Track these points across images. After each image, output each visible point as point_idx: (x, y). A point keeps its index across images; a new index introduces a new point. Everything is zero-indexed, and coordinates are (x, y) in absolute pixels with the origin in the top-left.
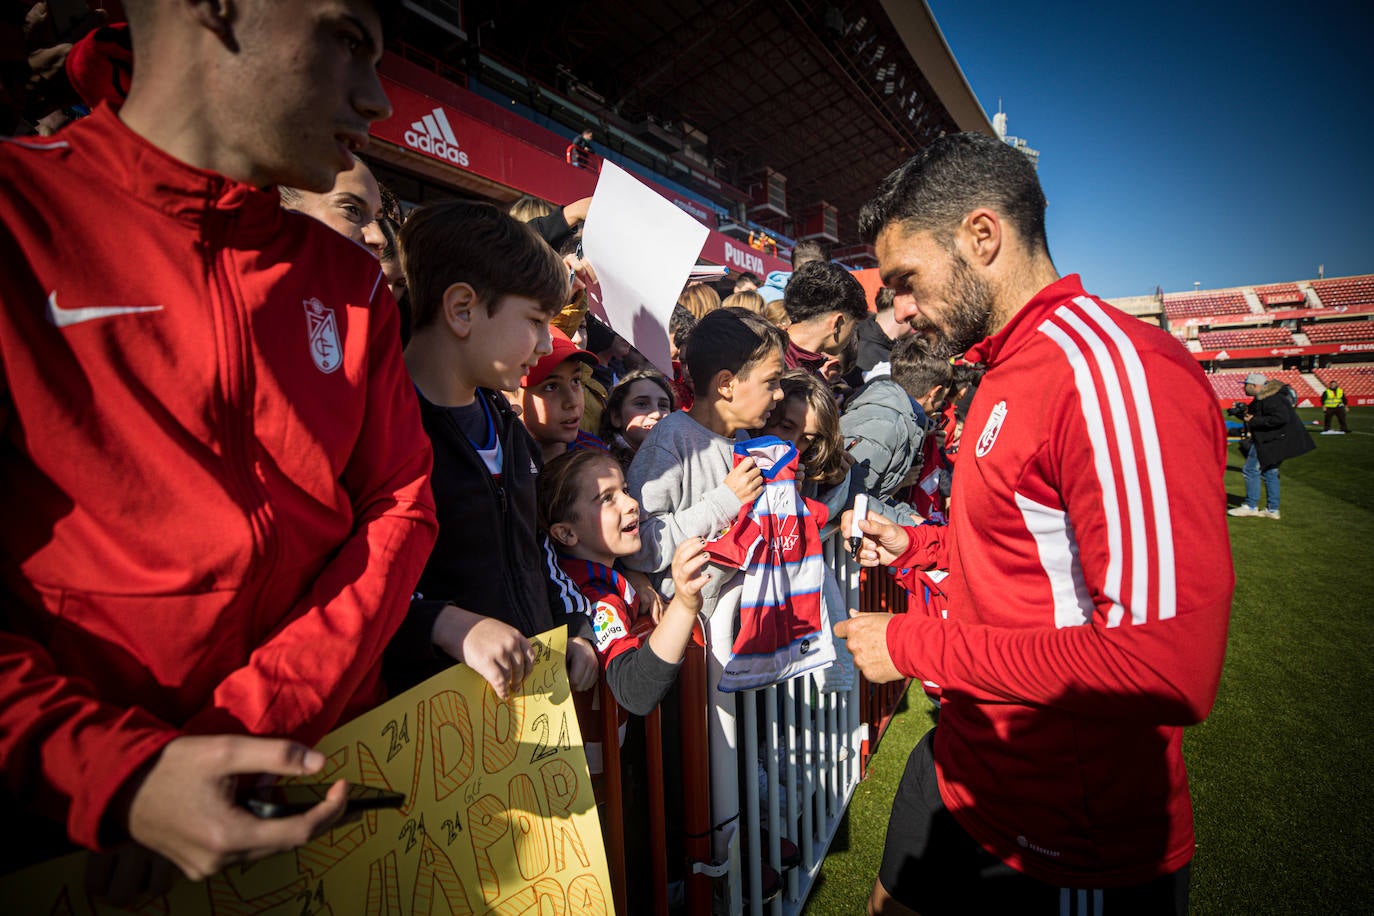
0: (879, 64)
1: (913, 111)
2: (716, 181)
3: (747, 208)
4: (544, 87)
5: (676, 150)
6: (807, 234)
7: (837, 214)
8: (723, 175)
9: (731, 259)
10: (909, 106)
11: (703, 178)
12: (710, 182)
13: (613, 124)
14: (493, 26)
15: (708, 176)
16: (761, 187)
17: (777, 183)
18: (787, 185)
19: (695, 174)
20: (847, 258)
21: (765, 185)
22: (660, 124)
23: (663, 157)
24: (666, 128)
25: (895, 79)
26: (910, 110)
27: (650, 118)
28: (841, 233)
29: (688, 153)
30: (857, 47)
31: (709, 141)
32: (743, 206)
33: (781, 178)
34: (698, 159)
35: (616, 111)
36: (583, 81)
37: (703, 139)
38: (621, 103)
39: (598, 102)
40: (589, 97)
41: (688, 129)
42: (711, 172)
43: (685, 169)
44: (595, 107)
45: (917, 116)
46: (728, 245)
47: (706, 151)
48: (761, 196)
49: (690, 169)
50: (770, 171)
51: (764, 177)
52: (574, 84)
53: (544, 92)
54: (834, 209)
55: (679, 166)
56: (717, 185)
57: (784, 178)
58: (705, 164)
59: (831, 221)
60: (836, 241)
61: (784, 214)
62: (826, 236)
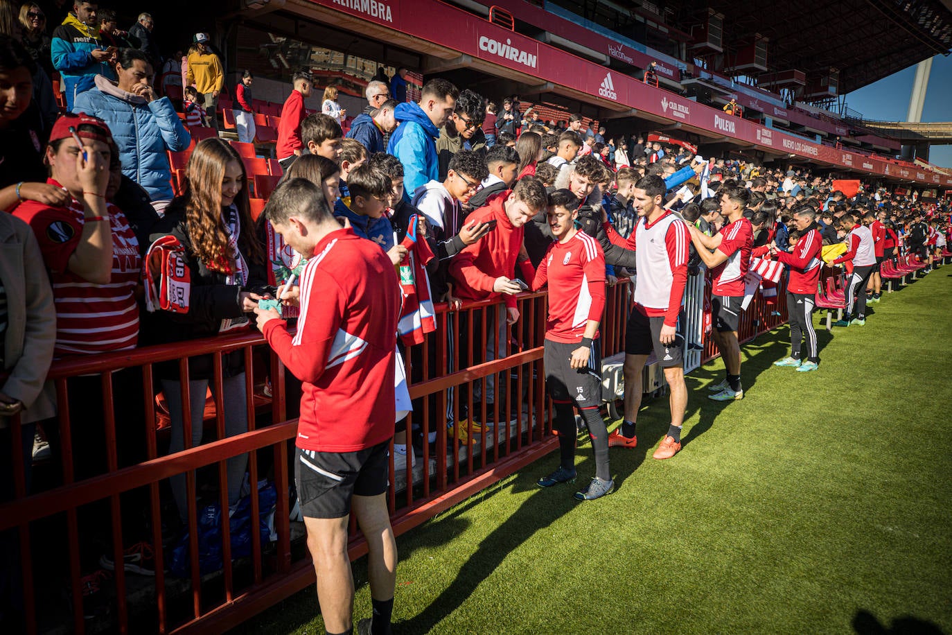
2: (665, 27)
3: (687, 46)
5: (639, 6)
6: (737, 65)
7: (769, 43)
8: (670, 22)
9: (718, 125)
11: (654, 25)
12: (661, 28)
15: (659, 23)
16: (703, 28)
17: (715, 21)
18: (725, 23)
19: (649, 23)
20: (773, 83)
21: (706, 27)
23: (627, 13)
28: (770, 62)
29: (646, 6)
32: (684, 45)
33: (720, 16)
34: (653, 9)
42: (662, 19)
43: (641, 19)
46: (716, 116)
48: (701, 36)
49: (645, 19)
50: (711, 11)
51: (705, 16)
54: (766, 39)
55: (640, 19)
56: (666, 31)
57: (723, 16)
58: (657, 13)
59: (761, 51)
60: (765, 69)
61: (721, 50)
62: (756, 65)
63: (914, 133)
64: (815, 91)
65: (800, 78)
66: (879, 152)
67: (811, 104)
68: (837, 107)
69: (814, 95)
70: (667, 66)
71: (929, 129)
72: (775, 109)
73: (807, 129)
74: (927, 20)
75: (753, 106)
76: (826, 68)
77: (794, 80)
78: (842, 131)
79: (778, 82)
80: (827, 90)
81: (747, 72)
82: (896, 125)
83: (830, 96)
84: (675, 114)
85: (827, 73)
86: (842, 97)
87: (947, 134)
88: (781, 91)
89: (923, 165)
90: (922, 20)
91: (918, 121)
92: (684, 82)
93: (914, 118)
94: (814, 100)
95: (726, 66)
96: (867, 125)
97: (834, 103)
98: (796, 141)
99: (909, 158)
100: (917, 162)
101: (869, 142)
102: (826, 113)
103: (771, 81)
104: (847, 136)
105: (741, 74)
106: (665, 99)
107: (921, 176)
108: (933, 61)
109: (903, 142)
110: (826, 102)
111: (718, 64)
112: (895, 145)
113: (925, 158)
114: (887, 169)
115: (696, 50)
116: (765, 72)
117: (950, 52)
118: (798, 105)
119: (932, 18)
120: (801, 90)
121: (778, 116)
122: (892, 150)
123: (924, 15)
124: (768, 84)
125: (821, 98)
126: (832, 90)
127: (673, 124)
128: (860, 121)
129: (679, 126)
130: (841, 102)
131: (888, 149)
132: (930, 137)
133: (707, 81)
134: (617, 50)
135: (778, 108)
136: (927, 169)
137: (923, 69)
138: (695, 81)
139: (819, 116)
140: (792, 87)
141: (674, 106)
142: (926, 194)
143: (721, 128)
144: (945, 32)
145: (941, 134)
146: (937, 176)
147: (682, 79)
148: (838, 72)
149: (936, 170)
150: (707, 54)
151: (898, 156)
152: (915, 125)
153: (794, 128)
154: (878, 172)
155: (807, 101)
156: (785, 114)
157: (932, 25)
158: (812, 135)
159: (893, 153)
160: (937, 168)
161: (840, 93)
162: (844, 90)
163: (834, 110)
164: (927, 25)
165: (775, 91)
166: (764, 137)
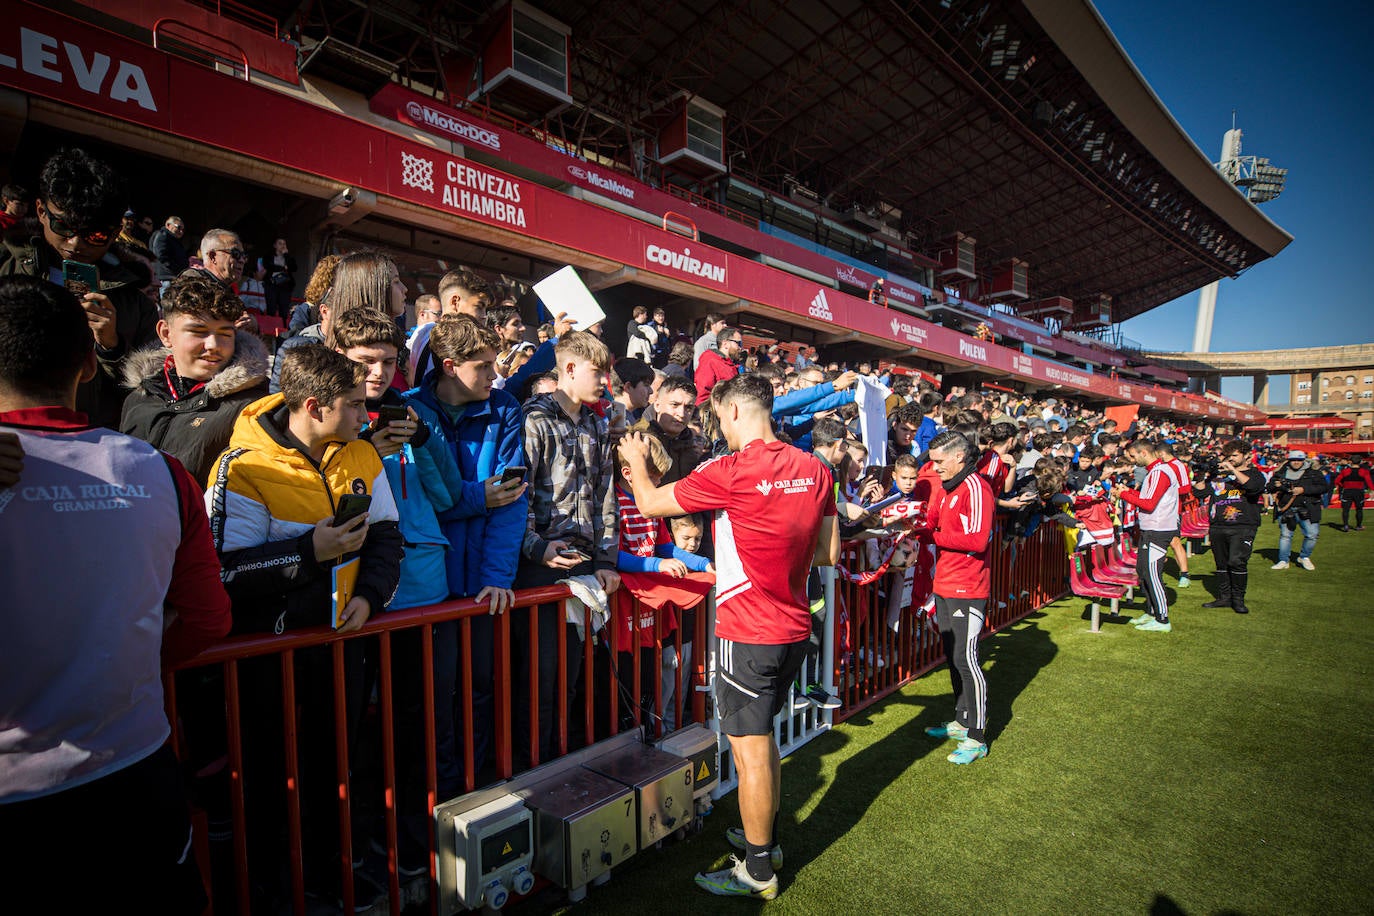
0: (1087, 137)
1: (1122, 171)
2: (908, 253)
3: (935, 273)
4: (776, 196)
5: (876, 230)
6: (993, 292)
7: (1029, 268)
8: (914, 247)
9: (964, 351)
10: (1117, 168)
11: (896, 251)
12: (903, 254)
13: (826, 217)
14: (744, 156)
15: (900, 249)
16: (952, 253)
17: (966, 246)
18: (977, 248)
19: (890, 248)
20: (1036, 312)
21: (955, 251)
22: (863, 210)
23: (864, 238)
24: (870, 213)
25: (1104, 147)
26: (1119, 171)
27: (857, 207)
28: (1031, 288)
29: (885, 230)
30: (1066, 127)
31: (902, 215)
32: (932, 272)
33: (971, 241)
34: (893, 234)
35: (826, 204)
36: (802, 184)
37: (897, 213)
38: (831, 195)
39: (812, 199)
40: (807, 197)
41: (886, 208)
42: (904, 245)
43: (881, 245)
44: (810, 203)
45: (1126, 175)
46: (962, 341)
47: (901, 226)
48: (951, 261)
49: (886, 245)
50: (961, 236)
51: (954, 241)
52: (795, 187)
53: (777, 200)
54: (1025, 264)
55: (877, 244)
56: (910, 256)
57: (974, 241)
58: (899, 238)
59: (1020, 276)
60: (1026, 296)
61: (974, 276)
62: (1015, 292)
63: (1203, 364)
64: (1084, 318)
65: (1066, 305)
66: (1163, 384)
67: (1081, 333)
68: (1112, 336)
69: (1083, 324)
70: (908, 291)
71: (1219, 359)
72: (1038, 337)
73: (1077, 359)
74: (1209, 240)
75: (1012, 334)
76: (1096, 295)
77: (1060, 308)
78: (1119, 361)
79: (1042, 311)
80: (1098, 318)
81: (1005, 300)
82: (1181, 355)
83: (1102, 325)
84: (909, 337)
85: (1097, 300)
86: (1116, 325)
87: (1240, 365)
88: (1046, 320)
89: (1215, 398)
90: (1203, 241)
91: (1206, 351)
92: (928, 308)
93: (1201, 347)
94: (1083, 329)
95: (980, 294)
96: (1147, 356)
97: (1108, 333)
98: (1062, 370)
99: (1198, 391)
100: (1208, 395)
101: (1151, 374)
102: (1100, 343)
103: (1033, 307)
104: (1124, 367)
105: (997, 303)
106: (895, 320)
107: (1214, 411)
108: (1219, 284)
109: (1190, 374)
110: (1098, 331)
111: (972, 290)
112: (1182, 377)
113: (1217, 391)
114: (1174, 402)
115: (946, 276)
116: (1027, 300)
117: (1238, 275)
118: (1065, 334)
119: (1215, 238)
120: (1068, 319)
121: (1042, 345)
122: (1177, 382)
123: (1206, 235)
124: (1030, 313)
125: (1092, 327)
126: (1104, 318)
127: (908, 350)
128: (1139, 352)
129: (915, 351)
130: (1116, 331)
131: (1172, 381)
132: (1221, 368)
133: (956, 307)
134: (847, 273)
135: (1042, 336)
136: (1220, 404)
137: (1208, 293)
138: (941, 306)
139: (1091, 346)
140: (1058, 315)
141: (907, 329)
142: (1220, 431)
143: (967, 354)
144: (1230, 253)
145: (1234, 364)
146: (1234, 411)
147: (926, 305)
148: (1110, 299)
149: (1231, 404)
150: (957, 281)
151: (1184, 389)
152: (1202, 355)
153: (1061, 357)
154: (1162, 406)
155: (1076, 330)
156: (1050, 343)
157: (1216, 245)
158: (1082, 366)
159: (1179, 385)
160: (1233, 402)
161: (1114, 322)
162: (1118, 318)
163: (1108, 339)
164: (1210, 245)
165: (1039, 319)
166: (1023, 365)
